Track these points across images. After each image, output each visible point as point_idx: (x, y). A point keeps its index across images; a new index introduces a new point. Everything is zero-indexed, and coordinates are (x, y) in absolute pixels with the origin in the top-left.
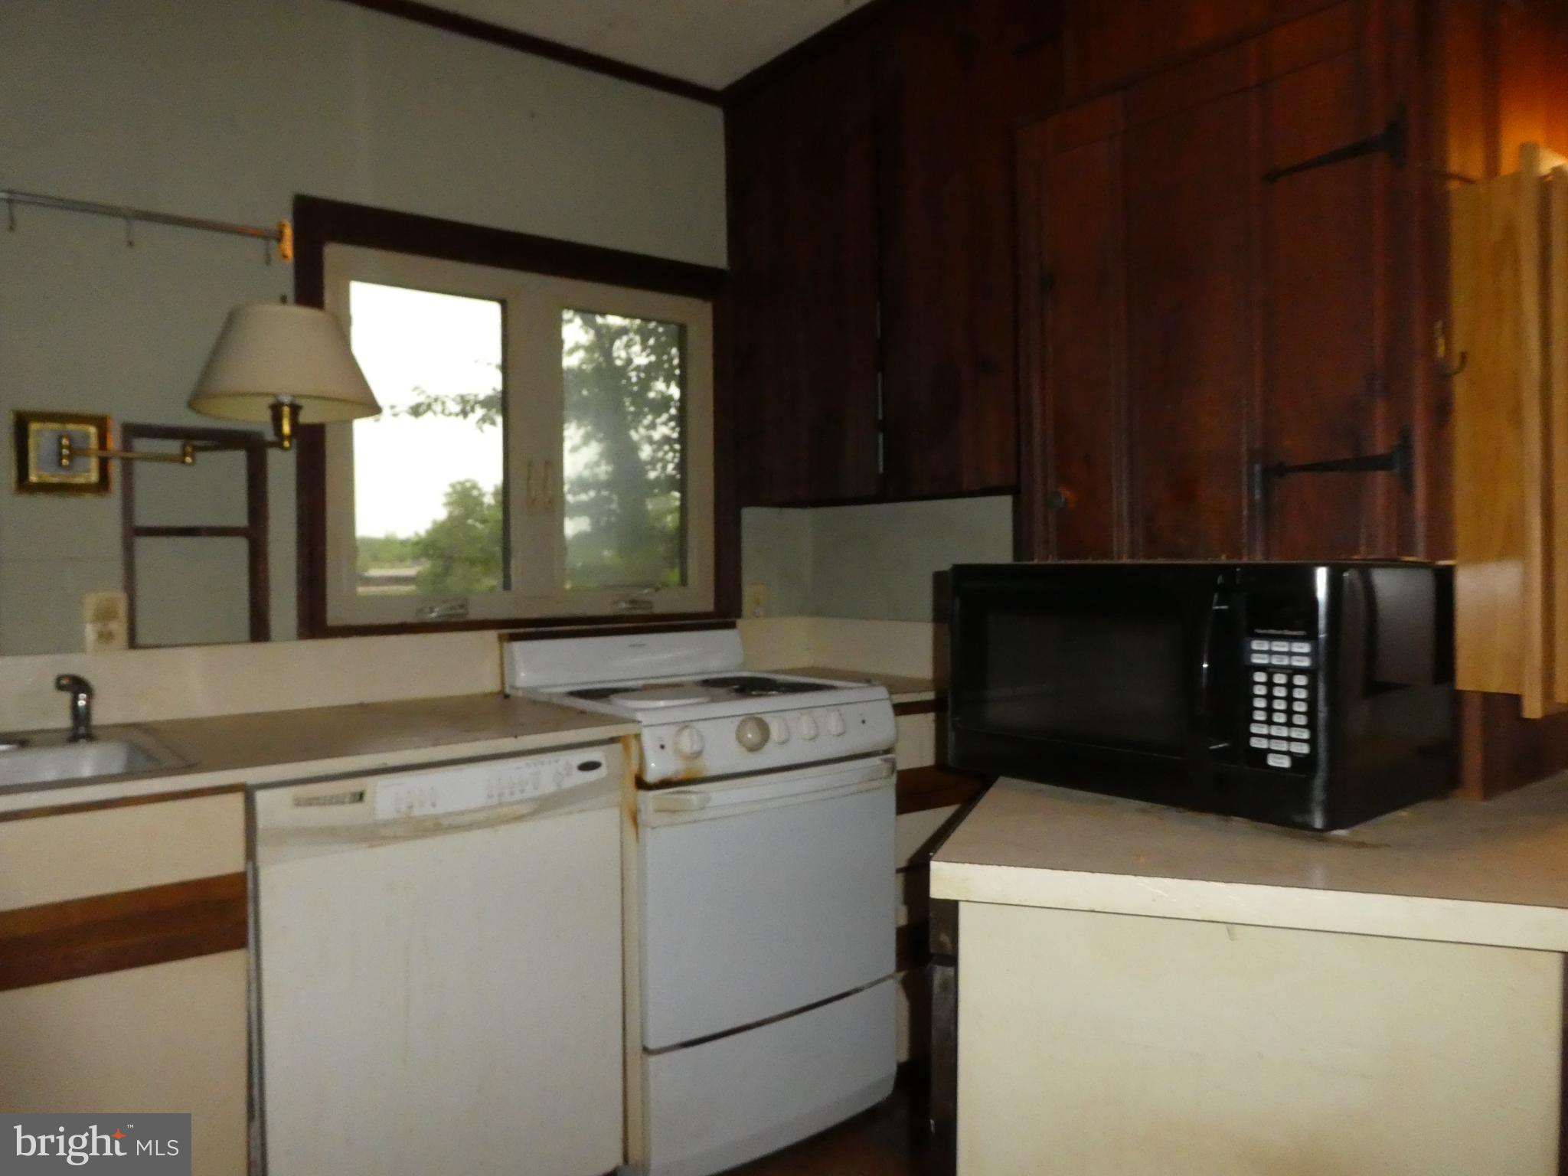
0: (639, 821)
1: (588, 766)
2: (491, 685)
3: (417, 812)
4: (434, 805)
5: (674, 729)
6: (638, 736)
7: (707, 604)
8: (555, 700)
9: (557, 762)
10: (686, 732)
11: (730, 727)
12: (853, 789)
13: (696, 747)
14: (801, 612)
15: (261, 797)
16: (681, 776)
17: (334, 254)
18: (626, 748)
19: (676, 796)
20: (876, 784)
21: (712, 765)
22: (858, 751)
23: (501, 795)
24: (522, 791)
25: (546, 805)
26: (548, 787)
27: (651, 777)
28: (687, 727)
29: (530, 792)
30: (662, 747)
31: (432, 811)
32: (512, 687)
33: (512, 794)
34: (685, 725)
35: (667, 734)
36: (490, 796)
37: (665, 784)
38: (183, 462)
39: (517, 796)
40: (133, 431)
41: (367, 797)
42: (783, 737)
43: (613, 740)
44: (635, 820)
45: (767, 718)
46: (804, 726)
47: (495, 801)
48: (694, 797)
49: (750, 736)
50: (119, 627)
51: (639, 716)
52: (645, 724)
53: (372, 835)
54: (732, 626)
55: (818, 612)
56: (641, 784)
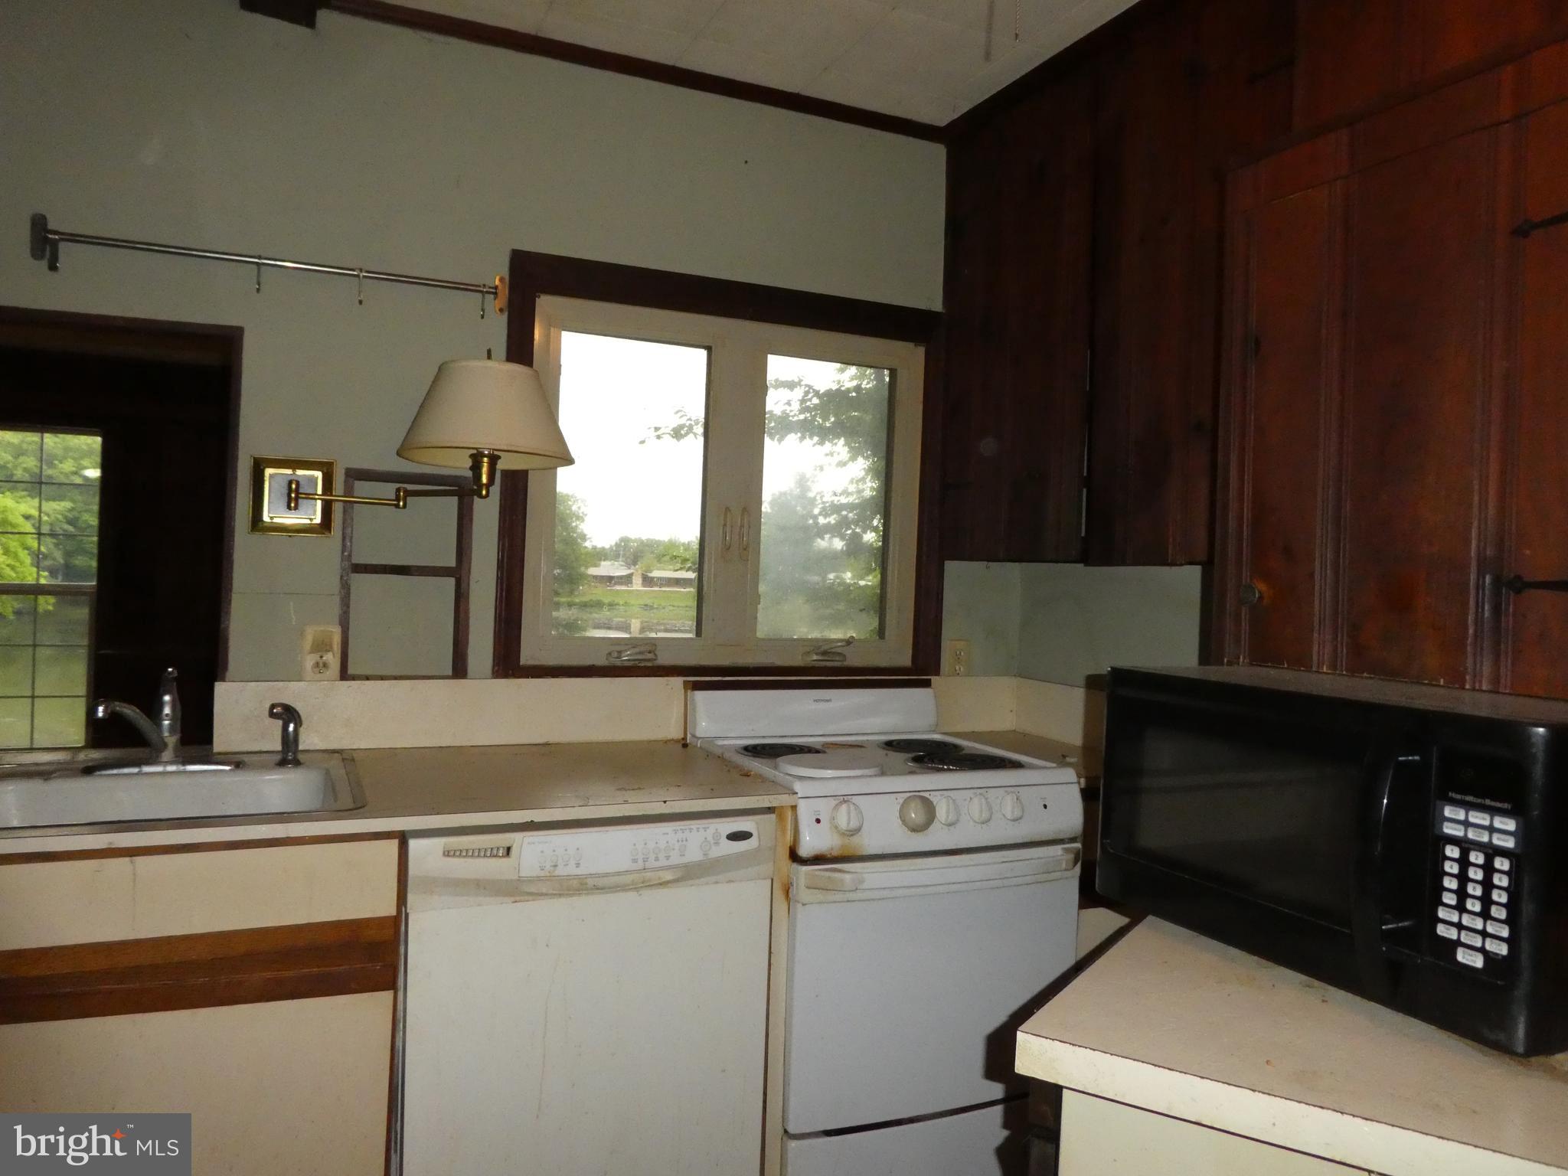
0: (790, 895)
1: (737, 836)
2: (674, 732)
3: (561, 871)
4: (578, 865)
5: (833, 802)
6: (794, 808)
7: (905, 659)
8: (727, 755)
9: (705, 829)
10: (844, 807)
11: (894, 804)
12: (1029, 879)
13: (854, 824)
14: (1006, 672)
15: (414, 844)
16: (835, 853)
17: (546, 304)
18: (781, 818)
19: (828, 874)
20: (1057, 875)
21: (870, 843)
22: (1037, 838)
23: (645, 860)
24: (668, 858)
25: (689, 873)
26: (694, 855)
27: (804, 851)
28: (845, 801)
29: (676, 859)
30: (818, 821)
31: (578, 872)
32: (694, 736)
33: (657, 859)
34: (845, 799)
35: (824, 808)
36: (635, 861)
37: (818, 859)
38: (397, 506)
39: (663, 862)
40: (356, 475)
41: (513, 852)
42: (952, 818)
43: (770, 810)
44: (787, 892)
45: (934, 798)
46: (975, 807)
47: (640, 865)
48: (847, 877)
49: (915, 815)
50: (333, 659)
51: (798, 786)
52: (799, 795)
53: (514, 890)
54: (927, 684)
55: (1023, 674)
56: (794, 856)
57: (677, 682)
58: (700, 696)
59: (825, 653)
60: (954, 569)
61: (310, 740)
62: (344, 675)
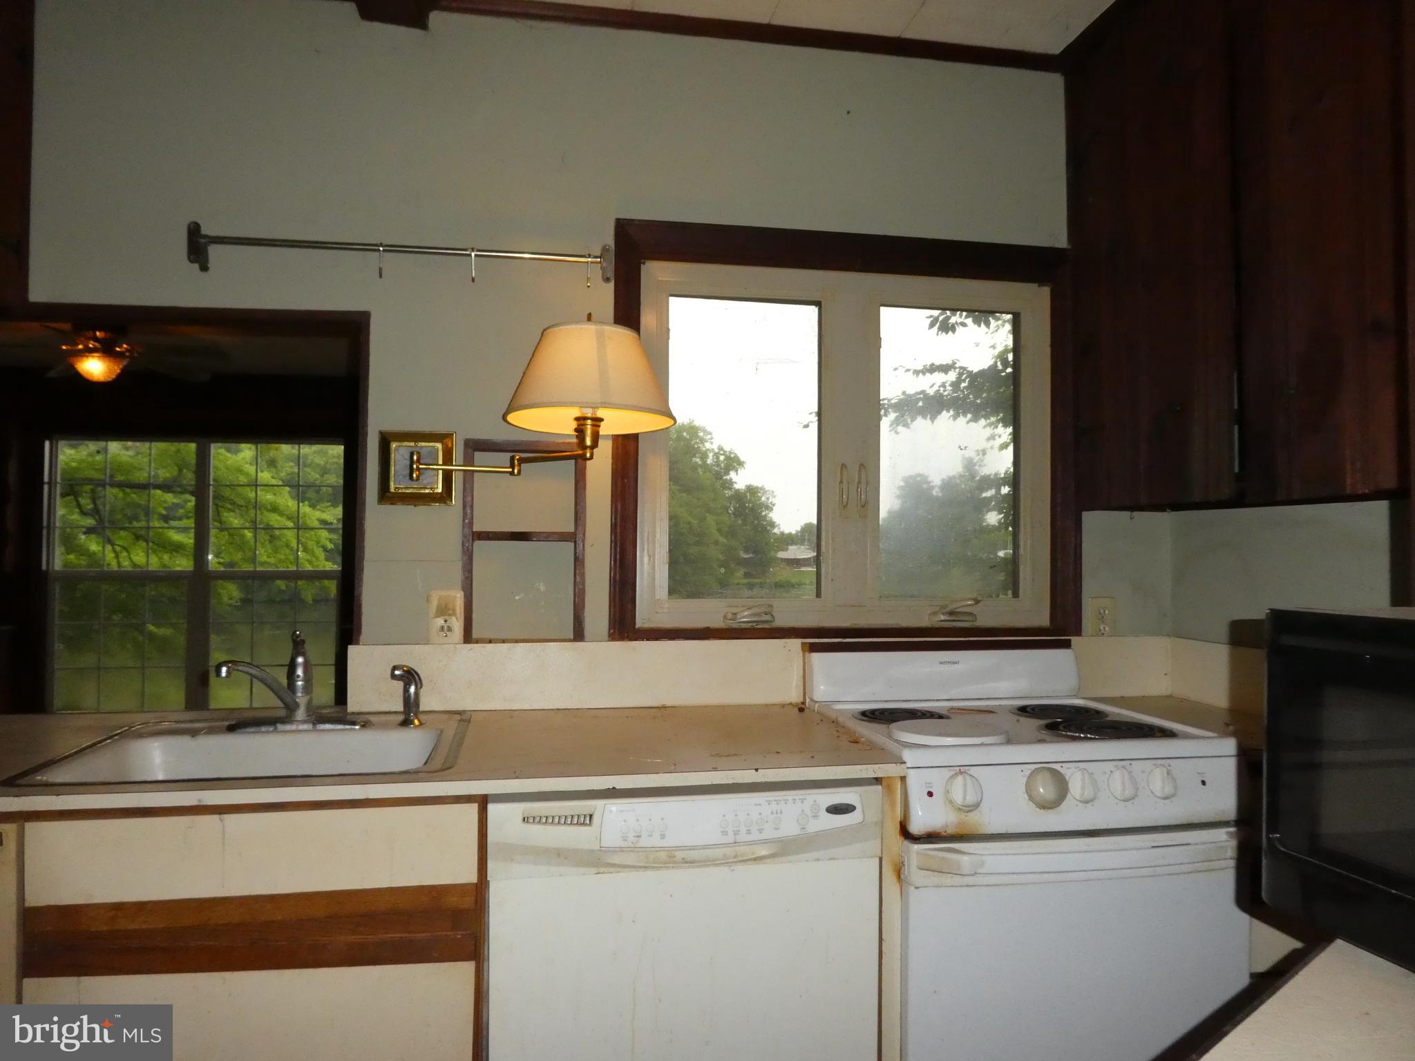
0: (902, 876)
1: (837, 810)
2: (794, 696)
3: (645, 842)
4: (663, 837)
5: (947, 773)
6: (903, 779)
7: (1042, 618)
8: (841, 719)
9: (802, 801)
10: (960, 779)
11: (1019, 777)
12: (1184, 868)
13: (971, 799)
14: (1156, 631)
15: (491, 808)
16: (951, 831)
17: (655, 272)
18: (889, 790)
19: (941, 854)
20: (1217, 864)
21: (990, 820)
22: (1195, 820)
23: (736, 833)
24: (761, 831)
25: (785, 848)
26: (789, 829)
27: (915, 828)
28: (961, 773)
29: (769, 833)
30: (930, 794)
31: (664, 843)
32: (812, 700)
33: (749, 832)
34: (962, 770)
35: (937, 779)
36: (725, 833)
37: (931, 837)
38: (512, 473)
39: (755, 836)
40: (476, 446)
41: (596, 819)
42: (1088, 794)
43: (878, 781)
44: (899, 873)
45: (1066, 771)
46: (1117, 782)
47: (730, 839)
48: (965, 858)
49: (1044, 790)
50: (457, 625)
51: (907, 755)
52: (909, 766)
53: (597, 860)
54: (1067, 645)
55: (1178, 633)
56: (905, 833)
57: (795, 644)
58: (817, 658)
59: (951, 613)
60: (1093, 521)
61: (429, 702)
62: (468, 638)
